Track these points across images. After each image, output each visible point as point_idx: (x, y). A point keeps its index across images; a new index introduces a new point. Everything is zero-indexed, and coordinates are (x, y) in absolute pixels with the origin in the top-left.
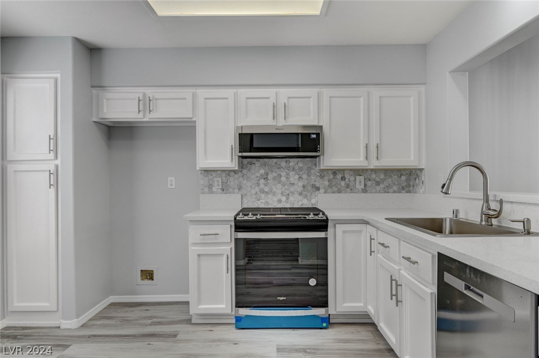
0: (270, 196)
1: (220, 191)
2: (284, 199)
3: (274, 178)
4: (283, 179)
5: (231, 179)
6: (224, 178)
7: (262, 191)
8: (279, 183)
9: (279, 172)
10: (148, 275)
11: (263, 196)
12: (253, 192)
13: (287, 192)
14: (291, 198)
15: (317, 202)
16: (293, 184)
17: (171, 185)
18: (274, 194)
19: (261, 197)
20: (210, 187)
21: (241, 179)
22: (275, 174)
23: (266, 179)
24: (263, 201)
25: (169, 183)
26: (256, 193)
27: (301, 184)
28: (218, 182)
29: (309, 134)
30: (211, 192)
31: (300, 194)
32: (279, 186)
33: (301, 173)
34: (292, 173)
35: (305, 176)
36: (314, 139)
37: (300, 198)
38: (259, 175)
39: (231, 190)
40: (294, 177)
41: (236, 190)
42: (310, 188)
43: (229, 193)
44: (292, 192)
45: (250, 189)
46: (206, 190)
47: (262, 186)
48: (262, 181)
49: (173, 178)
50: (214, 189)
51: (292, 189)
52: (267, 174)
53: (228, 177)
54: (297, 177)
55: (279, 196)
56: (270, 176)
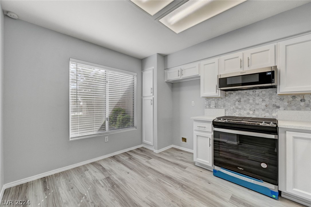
0: (242, 111)
1: (214, 107)
2: (251, 112)
3: (245, 101)
4: (251, 101)
5: (220, 102)
6: (216, 101)
7: (237, 108)
8: (248, 104)
9: (248, 97)
10: (184, 140)
11: (238, 110)
12: (232, 108)
13: (254, 109)
14: (257, 112)
15: (277, 116)
16: (258, 104)
17: (193, 104)
18: (245, 110)
19: (236, 111)
20: (209, 105)
21: (225, 102)
22: (245, 99)
23: (239, 101)
24: (238, 113)
25: (192, 103)
26: (234, 109)
27: (264, 104)
28: (213, 103)
29: (265, 73)
30: (210, 108)
31: (263, 110)
32: (249, 105)
33: (264, 98)
34: (257, 98)
35: (267, 100)
36: (270, 75)
37: (263, 112)
38: (235, 99)
39: (220, 107)
40: (258, 100)
41: (222, 107)
42: (271, 107)
43: (219, 108)
44: (257, 109)
45: (230, 107)
46: (208, 107)
47: (237, 105)
48: (237, 103)
49: (194, 102)
50: (211, 107)
51: (257, 107)
52: (240, 99)
53: (218, 101)
54: (261, 100)
55: (248, 111)
56: (242, 100)
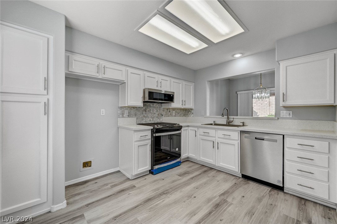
0: (147, 118)
1: (127, 116)
2: (152, 119)
3: (149, 111)
4: (152, 111)
5: (132, 111)
6: (129, 110)
7: (144, 116)
8: (150, 113)
9: (150, 109)
10: (87, 164)
11: (144, 118)
12: (141, 117)
13: (153, 117)
14: (154, 119)
15: (162, 120)
16: (155, 113)
18: (148, 117)
19: (144, 119)
20: (123, 114)
21: (136, 111)
22: (149, 109)
23: (145, 111)
24: (145, 121)
25: (102, 112)
26: (142, 117)
27: (157, 113)
28: (126, 112)
29: (171, 95)
30: (123, 117)
31: (157, 117)
32: (150, 114)
33: (157, 109)
34: (154, 109)
35: (158, 110)
36: (172, 97)
37: (157, 119)
38: (143, 109)
39: (132, 116)
40: (155, 111)
41: (134, 116)
42: (160, 115)
43: (131, 117)
44: (154, 117)
45: (139, 115)
46: (121, 116)
47: (144, 114)
48: (144, 112)
49: (104, 110)
50: (124, 116)
51: (154, 115)
52: (146, 109)
53: (131, 110)
54: (156, 111)
55: (150, 118)
56: (147, 110)
